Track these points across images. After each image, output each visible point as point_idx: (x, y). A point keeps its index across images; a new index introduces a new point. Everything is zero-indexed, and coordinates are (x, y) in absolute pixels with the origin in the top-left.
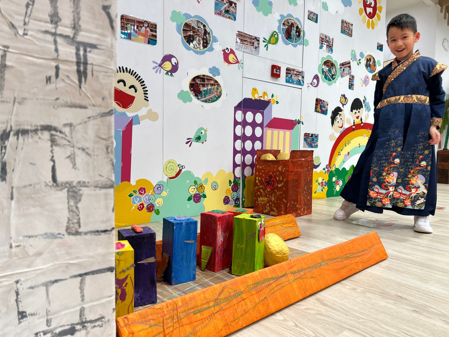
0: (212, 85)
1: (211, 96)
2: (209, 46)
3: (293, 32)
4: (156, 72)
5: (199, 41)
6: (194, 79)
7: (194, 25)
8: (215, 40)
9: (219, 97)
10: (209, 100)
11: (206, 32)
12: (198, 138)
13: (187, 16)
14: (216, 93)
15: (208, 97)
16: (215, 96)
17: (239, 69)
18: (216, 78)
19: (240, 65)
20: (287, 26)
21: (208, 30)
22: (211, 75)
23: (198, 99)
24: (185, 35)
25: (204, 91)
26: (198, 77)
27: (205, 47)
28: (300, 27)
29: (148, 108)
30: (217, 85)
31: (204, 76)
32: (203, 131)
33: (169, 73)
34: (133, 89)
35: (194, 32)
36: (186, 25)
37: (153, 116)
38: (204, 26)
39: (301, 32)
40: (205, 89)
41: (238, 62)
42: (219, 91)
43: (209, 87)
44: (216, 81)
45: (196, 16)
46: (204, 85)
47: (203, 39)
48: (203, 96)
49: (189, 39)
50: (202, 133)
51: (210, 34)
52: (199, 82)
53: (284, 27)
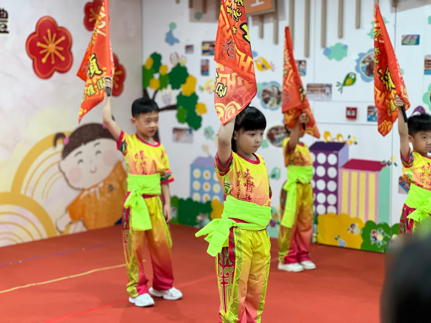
5: (273, 100)
6: (270, 130)
7: (270, 89)
11: (279, 93)
12: (273, 176)
13: (265, 84)
20: (368, 62)
23: (274, 145)
24: (263, 98)
26: (273, 128)
31: (278, 126)
32: (278, 170)
35: (269, 95)
36: (264, 91)
38: (278, 88)
40: (279, 137)
43: (282, 135)
45: (272, 82)
46: (277, 134)
47: (277, 98)
48: (277, 143)
49: (266, 101)
52: (274, 132)
53: (364, 65)
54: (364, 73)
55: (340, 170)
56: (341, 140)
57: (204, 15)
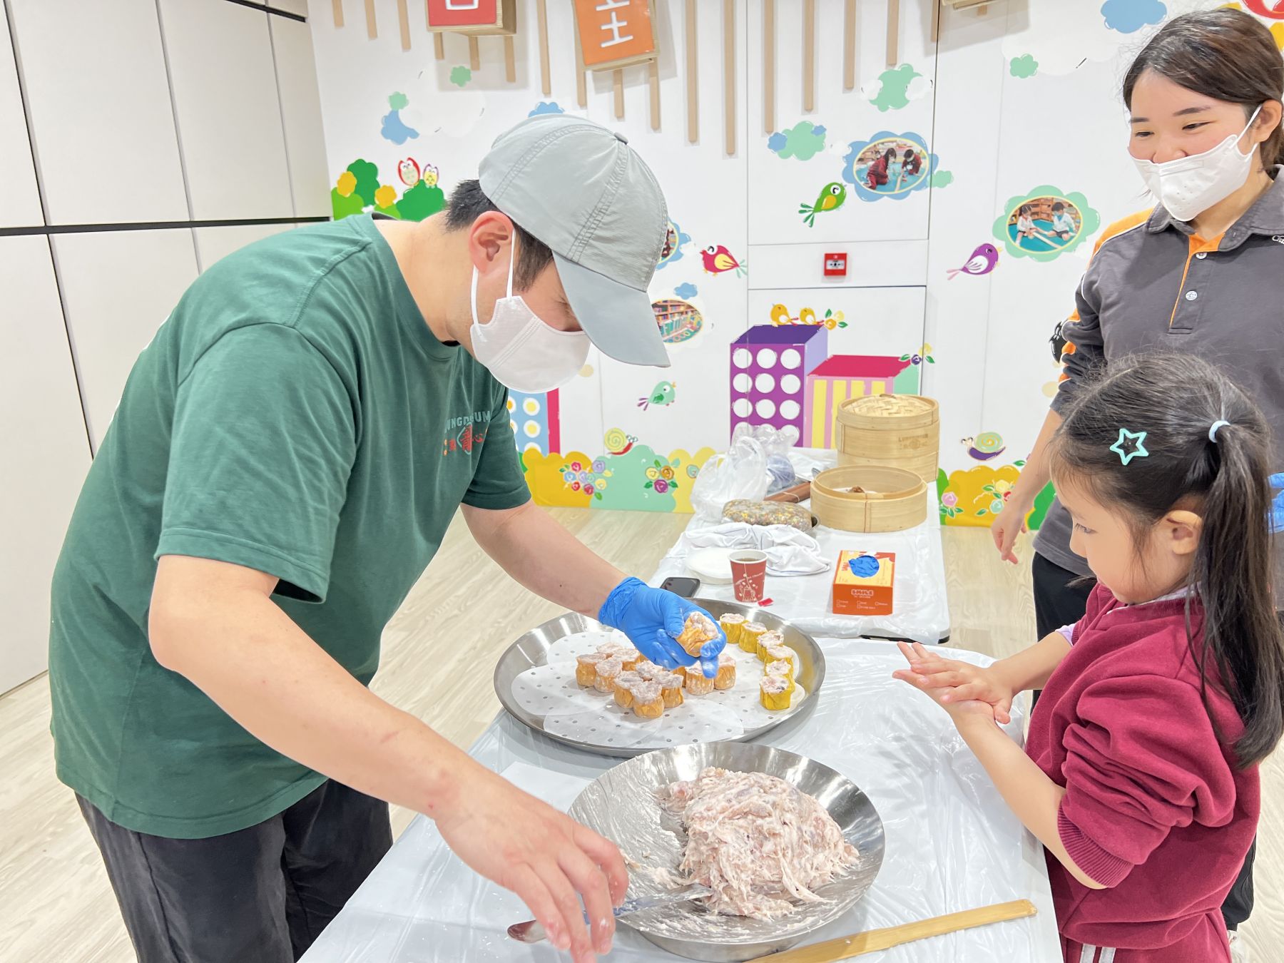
0: (682, 313)
1: (681, 331)
2: (673, 252)
3: (895, 168)
8: (685, 239)
9: (696, 330)
11: (668, 233)
12: (659, 398)
14: (689, 326)
15: (675, 334)
16: (688, 330)
17: (740, 277)
18: (690, 301)
19: (742, 270)
20: (873, 160)
21: (670, 228)
22: (679, 298)
25: (666, 325)
26: (655, 306)
30: (692, 311)
31: (666, 301)
32: (667, 387)
37: (586, 370)
39: (922, 160)
40: (669, 321)
41: (736, 265)
42: (695, 322)
43: (677, 318)
44: (690, 307)
46: (665, 316)
50: (665, 390)
51: (675, 231)
52: (656, 313)
54: (862, 183)
55: (807, 379)
56: (810, 321)
57: (473, 74)
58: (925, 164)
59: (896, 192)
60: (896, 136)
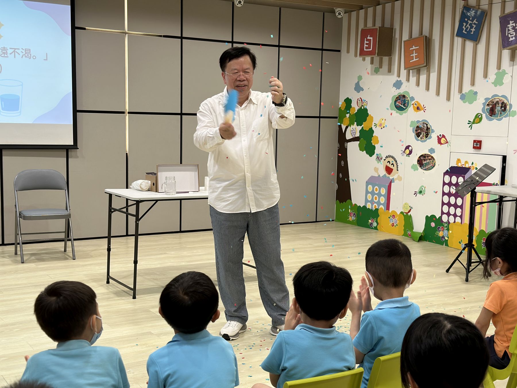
0: (430, 159)
1: (429, 166)
2: (429, 136)
3: (498, 108)
4: (402, 155)
5: (423, 134)
6: (420, 157)
7: (421, 126)
8: (433, 131)
9: (434, 166)
10: (428, 169)
11: (428, 129)
12: (420, 192)
13: (418, 122)
14: (432, 164)
15: (427, 167)
16: (431, 166)
17: (448, 147)
18: (432, 155)
19: (449, 144)
20: (491, 105)
21: (429, 126)
22: (429, 154)
23: (422, 168)
24: (417, 133)
25: (425, 163)
26: (422, 156)
27: (426, 137)
28: (505, 101)
29: (398, 175)
30: (433, 159)
31: (425, 154)
32: (423, 188)
33: (408, 155)
34: (392, 165)
35: (421, 130)
36: (418, 127)
37: (400, 179)
38: (427, 125)
39: (507, 106)
40: (426, 162)
41: (447, 142)
42: (434, 163)
43: (428, 161)
44: (432, 157)
45: (423, 120)
46: (425, 160)
47: (426, 133)
48: (424, 167)
49: (418, 135)
50: (422, 189)
51: (430, 128)
52: (422, 159)
53: (489, 107)
54: (488, 114)
56: (467, 166)
57: (380, 70)
58: (508, 107)
59: (498, 118)
60: (499, 96)
